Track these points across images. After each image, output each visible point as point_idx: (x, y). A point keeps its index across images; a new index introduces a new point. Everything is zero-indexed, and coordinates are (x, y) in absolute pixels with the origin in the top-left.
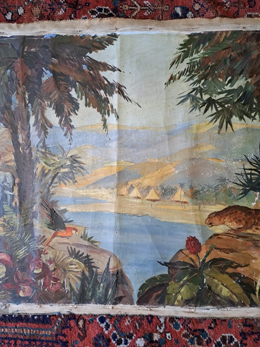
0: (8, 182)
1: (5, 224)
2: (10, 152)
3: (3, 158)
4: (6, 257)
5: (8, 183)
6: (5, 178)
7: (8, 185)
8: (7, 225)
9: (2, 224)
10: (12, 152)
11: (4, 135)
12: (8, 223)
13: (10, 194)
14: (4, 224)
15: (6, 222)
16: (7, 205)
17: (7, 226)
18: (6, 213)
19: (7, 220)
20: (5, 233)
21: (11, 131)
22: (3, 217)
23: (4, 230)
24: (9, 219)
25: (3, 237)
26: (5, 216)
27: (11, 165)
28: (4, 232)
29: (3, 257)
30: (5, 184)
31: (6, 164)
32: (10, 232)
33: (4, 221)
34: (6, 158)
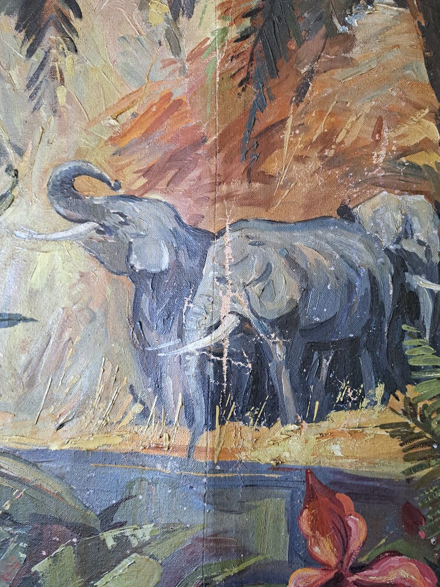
0: (419, 235)
1: (412, 424)
2: (419, 108)
3: (393, 135)
4: (418, 573)
5: (420, 243)
6: (406, 222)
7: (420, 252)
8: (417, 430)
9: (398, 424)
10: (427, 111)
11: (392, 40)
12: (425, 423)
13: (431, 291)
14: (406, 425)
15: (413, 416)
16: (416, 342)
17: (419, 436)
18: (415, 375)
19: (420, 405)
20: (409, 465)
21: (419, 22)
22: (404, 391)
23: (404, 451)
24: (429, 403)
25: (399, 484)
26: (409, 387)
27: (425, 165)
28: (406, 459)
29: (403, 573)
30: (409, 246)
31: (403, 159)
32: (433, 462)
33: (405, 413)
34: (404, 136)
